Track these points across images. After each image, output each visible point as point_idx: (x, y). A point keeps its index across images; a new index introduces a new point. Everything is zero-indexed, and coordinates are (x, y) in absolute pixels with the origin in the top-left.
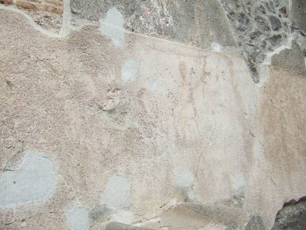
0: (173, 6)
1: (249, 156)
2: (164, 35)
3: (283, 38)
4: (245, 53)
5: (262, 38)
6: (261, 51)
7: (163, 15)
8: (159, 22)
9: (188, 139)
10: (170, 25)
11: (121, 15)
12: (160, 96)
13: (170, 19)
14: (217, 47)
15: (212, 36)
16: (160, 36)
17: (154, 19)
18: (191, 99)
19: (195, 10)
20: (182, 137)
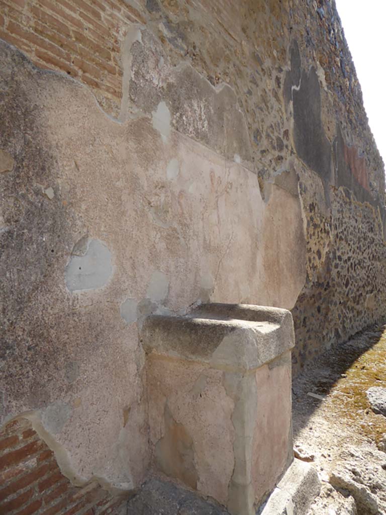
0: (208, 110)
1: (253, 266)
2: (200, 139)
3: (284, 159)
4: (256, 169)
5: (270, 157)
6: (268, 170)
7: (200, 119)
8: (197, 126)
9: (212, 244)
10: (205, 130)
11: (168, 111)
12: (194, 200)
13: (206, 125)
14: (238, 159)
15: (235, 148)
16: (198, 140)
17: (194, 121)
18: (217, 207)
19: (225, 118)
20: (208, 242)
